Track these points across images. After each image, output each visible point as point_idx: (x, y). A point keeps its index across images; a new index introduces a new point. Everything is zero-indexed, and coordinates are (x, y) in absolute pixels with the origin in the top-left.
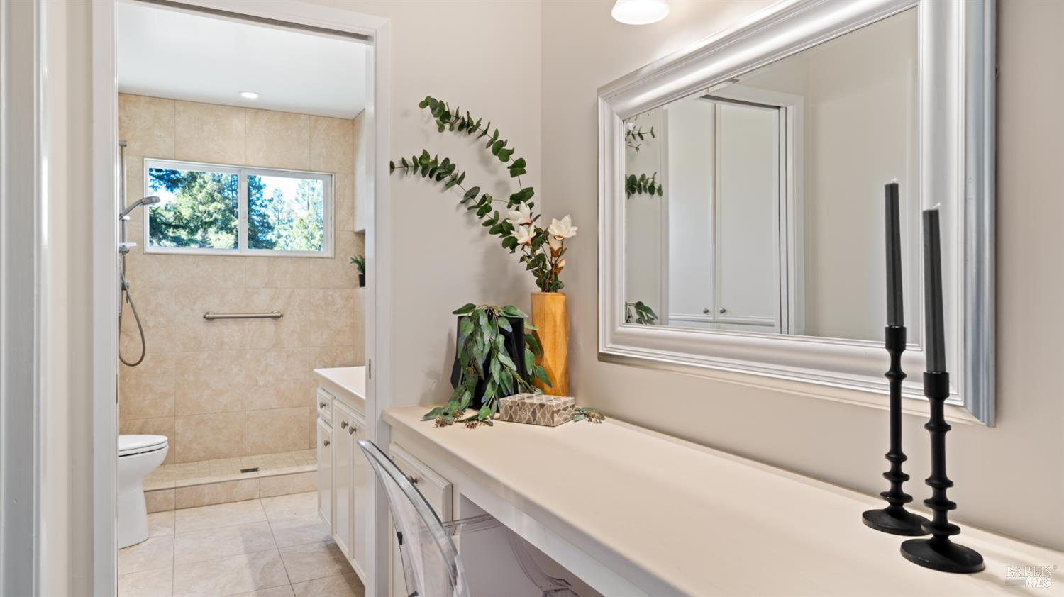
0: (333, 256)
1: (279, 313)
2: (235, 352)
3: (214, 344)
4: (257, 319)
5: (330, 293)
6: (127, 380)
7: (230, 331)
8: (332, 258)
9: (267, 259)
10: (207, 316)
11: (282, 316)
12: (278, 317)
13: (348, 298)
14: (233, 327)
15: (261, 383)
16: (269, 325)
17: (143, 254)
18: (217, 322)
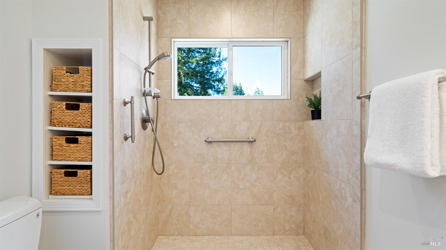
0: (289, 98)
1: (253, 139)
2: (225, 165)
3: (212, 159)
4: (238, 143)
5: (287, 124)
6: (163, 180)
7: (222, 151)
8: (289, 100)
9: (245, 101)
10: (207, 140)
11: (255, 141)
12: (253, 142)
13: (300, 128)
14: (224, 148)
15: (241, 187)
16: (246, 147)
17: (171, 100)
18: (214, 144)
